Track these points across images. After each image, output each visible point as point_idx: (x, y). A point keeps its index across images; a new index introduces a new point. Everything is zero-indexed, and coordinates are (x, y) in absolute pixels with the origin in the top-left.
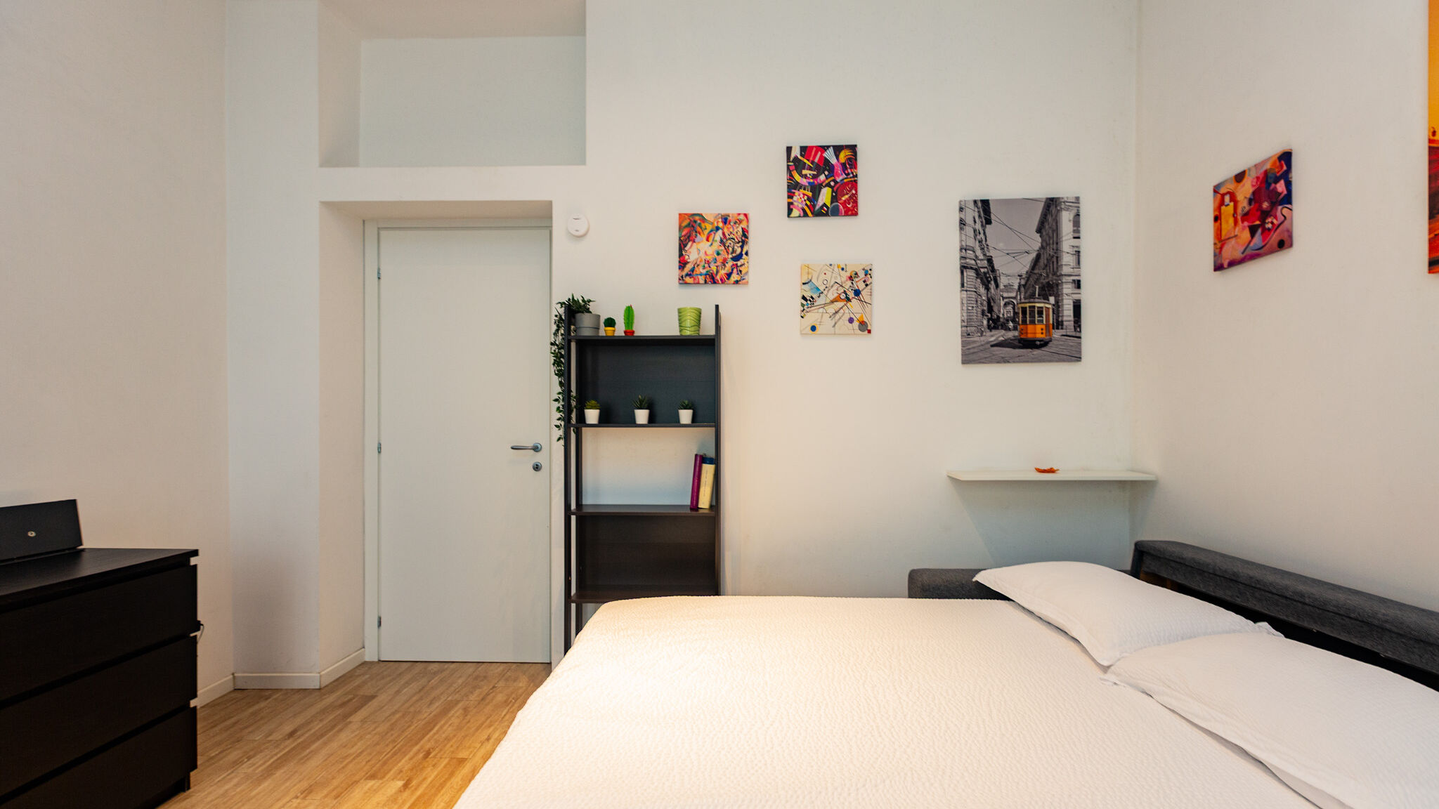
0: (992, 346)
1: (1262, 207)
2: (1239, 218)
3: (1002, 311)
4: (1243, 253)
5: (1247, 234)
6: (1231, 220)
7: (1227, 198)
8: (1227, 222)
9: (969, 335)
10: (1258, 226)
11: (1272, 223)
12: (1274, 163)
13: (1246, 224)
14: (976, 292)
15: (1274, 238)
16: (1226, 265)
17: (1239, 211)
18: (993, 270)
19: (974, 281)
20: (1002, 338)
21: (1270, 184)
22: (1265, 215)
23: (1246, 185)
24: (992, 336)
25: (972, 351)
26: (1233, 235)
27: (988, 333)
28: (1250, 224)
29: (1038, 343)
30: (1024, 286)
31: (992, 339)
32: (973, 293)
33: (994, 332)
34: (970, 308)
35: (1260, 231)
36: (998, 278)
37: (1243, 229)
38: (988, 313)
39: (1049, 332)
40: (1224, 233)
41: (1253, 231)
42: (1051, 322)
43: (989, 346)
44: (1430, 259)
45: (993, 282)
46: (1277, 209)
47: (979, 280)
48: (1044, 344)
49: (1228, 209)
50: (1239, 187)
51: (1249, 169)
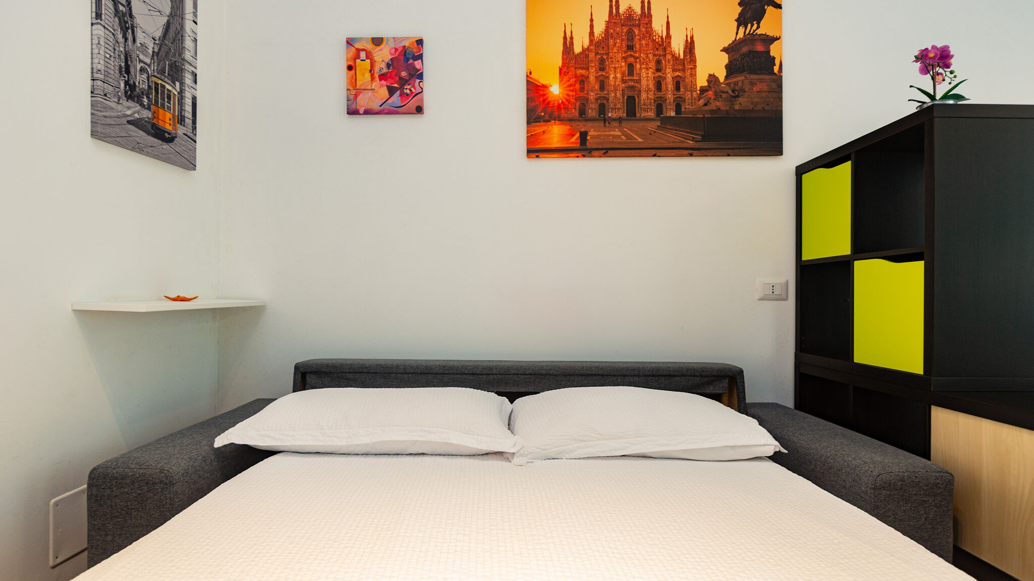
0: (129, 122)
1: (401, 75)
2: (376, 75)
3: (138, 78)
4: (380, 106)
5: (384, 92)
6: (368, 75)
7: (363, 55)
8: (363, 75)
9: (105, 95)
10: (397, 89)
11: (410, 90)
12: (412, 44)
13: (383, 82)
14: (113, 34)
15: (413, 103)
16: (361, 111)
17: (377, 69)
18: (131, 16)
19: (112, 17)
20: (136, 115)
21: (408, 59)
22: (403, 82)
23: (384, 50)
24: (129, 108)
25: (109, 121)
26: (369, 87)
27: (124, 101)
28: (388, 84)
29: (167, 135)
30: (158, 54)
31: (129, 112)
32: (111, 35)
33: (130, 103)
34: (108, 56)
35: (398, 93)
36: (135, 29)
37: (381, 86)
38: (125, 73)
39: (175, 126)
40: (359, 84)
41: (391, 91)
42: (177, 114)
43: (124, 121)
44: (527, 149)
45: (130, 31)
46: (415, 81)
47: (117, 19)
48: (170, 140)
49: (363, 65)
50: (377, 50)
51: (388, 39)
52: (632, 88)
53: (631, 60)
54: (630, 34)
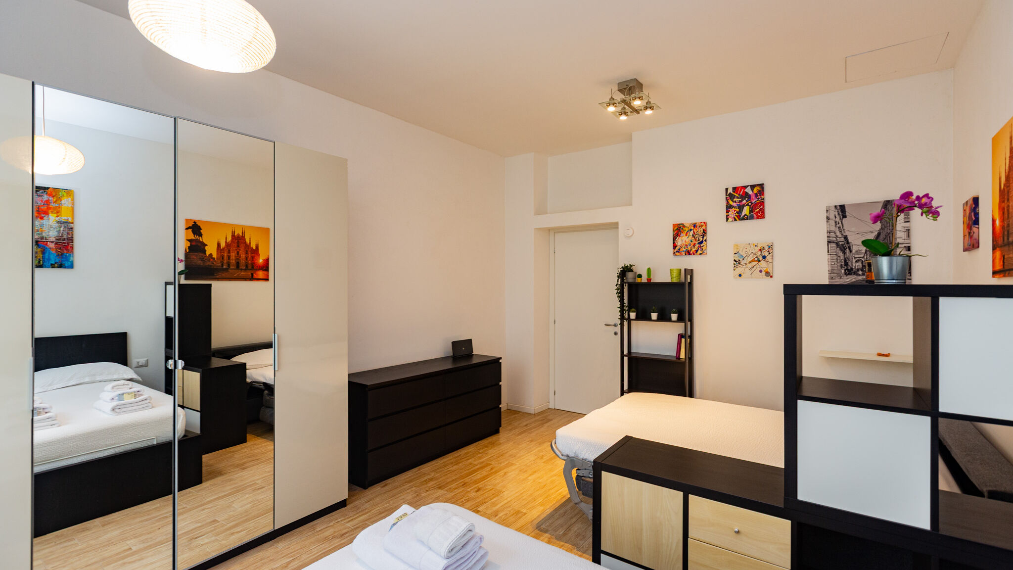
3: (854, 265)
12: (972, 201)
18: (848, 243)
19: (836, 249)
27: (845, 277)
32: (835, 255)
34: (833, 264)
36: (851, 247)
38: (845, 266)
45: (848, 249)
47: (839, 249)
52: (238, 259)
53: (238, 250)
54: (238, 242)
